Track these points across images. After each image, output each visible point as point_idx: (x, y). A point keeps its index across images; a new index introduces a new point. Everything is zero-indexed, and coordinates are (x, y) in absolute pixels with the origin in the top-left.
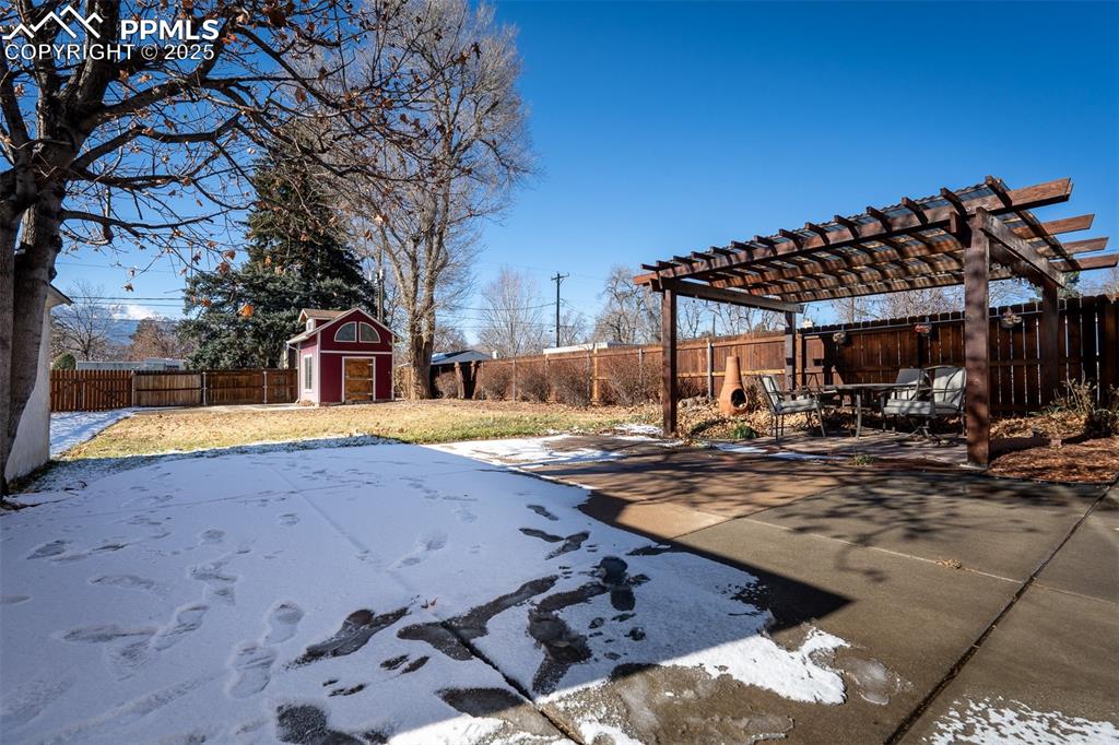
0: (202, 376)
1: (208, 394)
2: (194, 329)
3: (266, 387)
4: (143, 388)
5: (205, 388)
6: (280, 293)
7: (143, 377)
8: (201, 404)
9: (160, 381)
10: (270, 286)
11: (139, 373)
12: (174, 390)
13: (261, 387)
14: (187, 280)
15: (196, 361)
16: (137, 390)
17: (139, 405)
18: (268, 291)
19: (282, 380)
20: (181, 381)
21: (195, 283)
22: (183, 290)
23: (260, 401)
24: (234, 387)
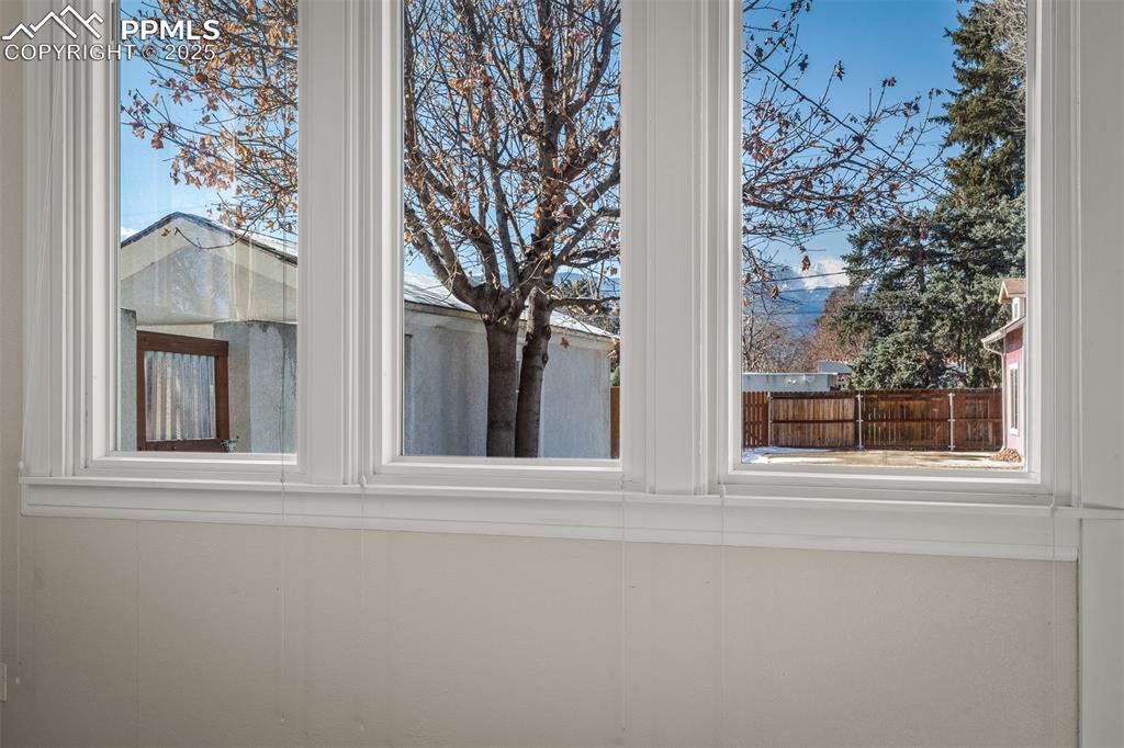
0: (856, 400)
1: (865, 432)
2: (860, 319)
3: (952, 421)
4: (782, 418)
5: (860, 421)
6: (993, 242)
7: (781, 401)
8: (854, 447)
9: (802, 409)
10: (977, 232)
11: (777, 396)
12: (818, 422)
13: (944, 419)
14: (851, 239)
15: (861, 371)
16: (775, 422)
17: (777, 443)
18: (972, 241)
19: (981, 409)
20: (828, 409)
21: (861, 243)
22: (844, 258)
23: (943, 446)
24: (902, 420)
